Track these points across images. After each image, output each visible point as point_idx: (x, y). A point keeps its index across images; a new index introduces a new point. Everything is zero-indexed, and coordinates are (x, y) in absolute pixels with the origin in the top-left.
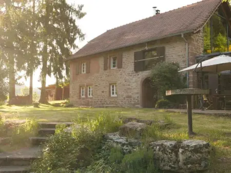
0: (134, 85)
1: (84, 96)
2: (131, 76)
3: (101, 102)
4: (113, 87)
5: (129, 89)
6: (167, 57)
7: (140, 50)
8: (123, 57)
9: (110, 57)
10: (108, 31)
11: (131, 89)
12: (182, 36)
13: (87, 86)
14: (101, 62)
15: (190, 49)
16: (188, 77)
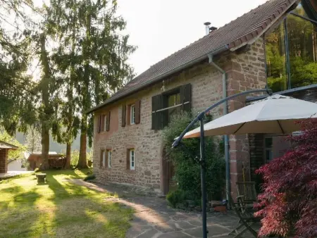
0: (153, 153)
2: (149, 137)
3: (119, 176)
4: (133, 153)
5: (148, 159)
6: (196, 102)
8: (142, 104)
9: (130, 106)
11: (150, 160)
12: (210, 60)
13: (108, 150)
14: (119, 113)
15: (229, 86)
16: (226, 144)
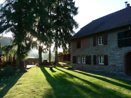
0: (118, 57)
1: (80, 63)
2: (115, 50)
3: (92, 67)
4: (100, 57)
7: (122, 31)
8: (108, 36)
10: (93, 21)
13: (82, 56)
14: (91, 40)
